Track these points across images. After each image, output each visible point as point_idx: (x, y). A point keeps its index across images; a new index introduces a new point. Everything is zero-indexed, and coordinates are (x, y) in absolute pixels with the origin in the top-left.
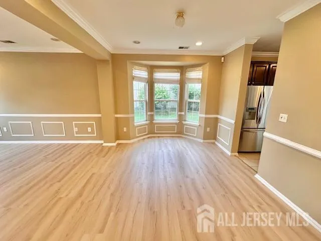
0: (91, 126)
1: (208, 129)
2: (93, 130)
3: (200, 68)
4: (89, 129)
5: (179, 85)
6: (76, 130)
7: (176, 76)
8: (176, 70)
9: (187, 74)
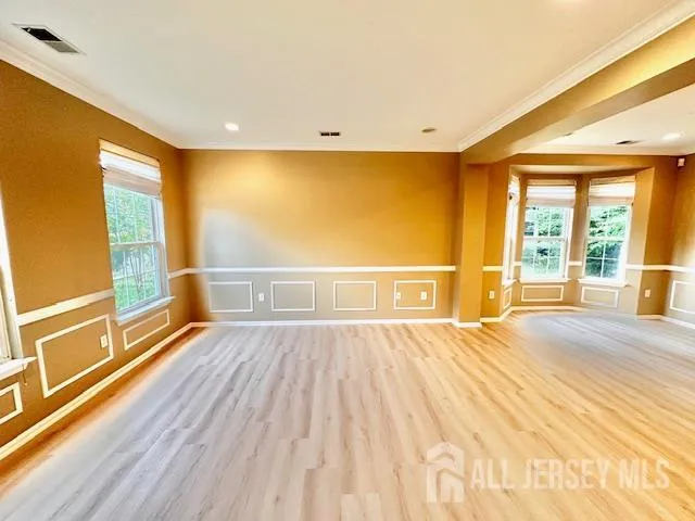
0: (428, 288)
1: (648, 293)
2: (430, 295)
3: (632, 178)
4: (424, 296)
5: (572, 210)
6: (398, 296)
7: (569, 192)
8: (567, 182)
9: (590, 190)
